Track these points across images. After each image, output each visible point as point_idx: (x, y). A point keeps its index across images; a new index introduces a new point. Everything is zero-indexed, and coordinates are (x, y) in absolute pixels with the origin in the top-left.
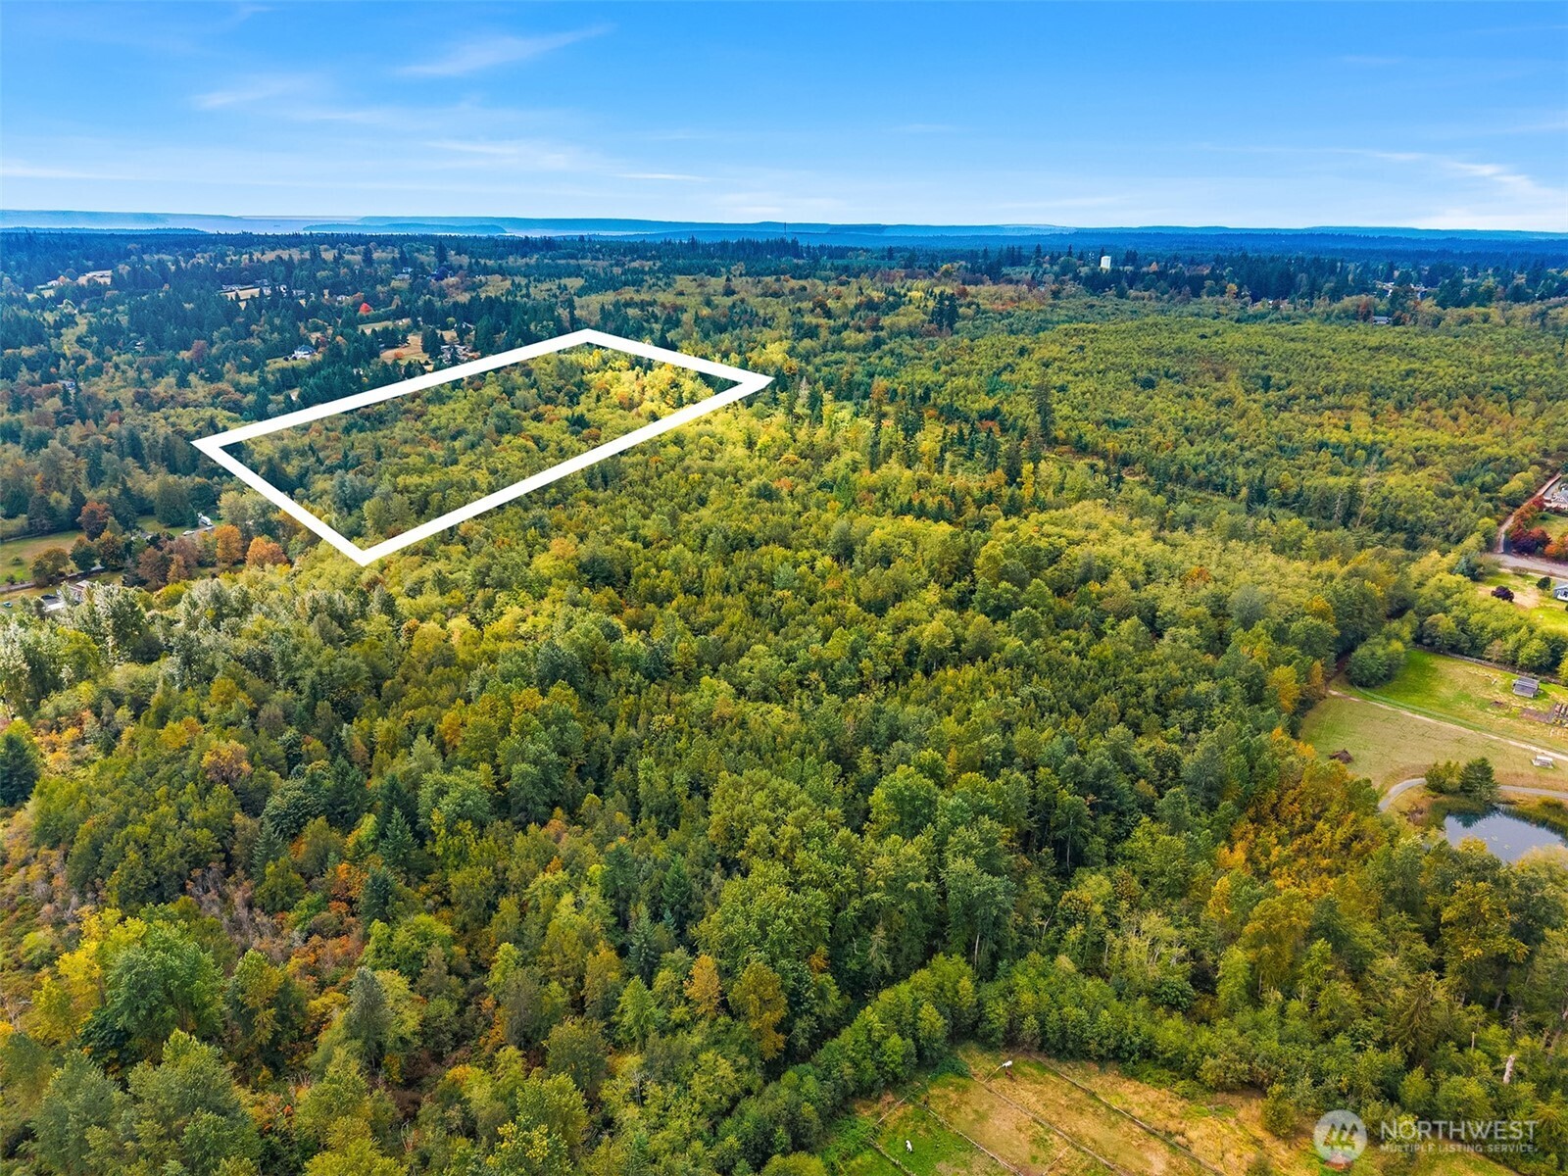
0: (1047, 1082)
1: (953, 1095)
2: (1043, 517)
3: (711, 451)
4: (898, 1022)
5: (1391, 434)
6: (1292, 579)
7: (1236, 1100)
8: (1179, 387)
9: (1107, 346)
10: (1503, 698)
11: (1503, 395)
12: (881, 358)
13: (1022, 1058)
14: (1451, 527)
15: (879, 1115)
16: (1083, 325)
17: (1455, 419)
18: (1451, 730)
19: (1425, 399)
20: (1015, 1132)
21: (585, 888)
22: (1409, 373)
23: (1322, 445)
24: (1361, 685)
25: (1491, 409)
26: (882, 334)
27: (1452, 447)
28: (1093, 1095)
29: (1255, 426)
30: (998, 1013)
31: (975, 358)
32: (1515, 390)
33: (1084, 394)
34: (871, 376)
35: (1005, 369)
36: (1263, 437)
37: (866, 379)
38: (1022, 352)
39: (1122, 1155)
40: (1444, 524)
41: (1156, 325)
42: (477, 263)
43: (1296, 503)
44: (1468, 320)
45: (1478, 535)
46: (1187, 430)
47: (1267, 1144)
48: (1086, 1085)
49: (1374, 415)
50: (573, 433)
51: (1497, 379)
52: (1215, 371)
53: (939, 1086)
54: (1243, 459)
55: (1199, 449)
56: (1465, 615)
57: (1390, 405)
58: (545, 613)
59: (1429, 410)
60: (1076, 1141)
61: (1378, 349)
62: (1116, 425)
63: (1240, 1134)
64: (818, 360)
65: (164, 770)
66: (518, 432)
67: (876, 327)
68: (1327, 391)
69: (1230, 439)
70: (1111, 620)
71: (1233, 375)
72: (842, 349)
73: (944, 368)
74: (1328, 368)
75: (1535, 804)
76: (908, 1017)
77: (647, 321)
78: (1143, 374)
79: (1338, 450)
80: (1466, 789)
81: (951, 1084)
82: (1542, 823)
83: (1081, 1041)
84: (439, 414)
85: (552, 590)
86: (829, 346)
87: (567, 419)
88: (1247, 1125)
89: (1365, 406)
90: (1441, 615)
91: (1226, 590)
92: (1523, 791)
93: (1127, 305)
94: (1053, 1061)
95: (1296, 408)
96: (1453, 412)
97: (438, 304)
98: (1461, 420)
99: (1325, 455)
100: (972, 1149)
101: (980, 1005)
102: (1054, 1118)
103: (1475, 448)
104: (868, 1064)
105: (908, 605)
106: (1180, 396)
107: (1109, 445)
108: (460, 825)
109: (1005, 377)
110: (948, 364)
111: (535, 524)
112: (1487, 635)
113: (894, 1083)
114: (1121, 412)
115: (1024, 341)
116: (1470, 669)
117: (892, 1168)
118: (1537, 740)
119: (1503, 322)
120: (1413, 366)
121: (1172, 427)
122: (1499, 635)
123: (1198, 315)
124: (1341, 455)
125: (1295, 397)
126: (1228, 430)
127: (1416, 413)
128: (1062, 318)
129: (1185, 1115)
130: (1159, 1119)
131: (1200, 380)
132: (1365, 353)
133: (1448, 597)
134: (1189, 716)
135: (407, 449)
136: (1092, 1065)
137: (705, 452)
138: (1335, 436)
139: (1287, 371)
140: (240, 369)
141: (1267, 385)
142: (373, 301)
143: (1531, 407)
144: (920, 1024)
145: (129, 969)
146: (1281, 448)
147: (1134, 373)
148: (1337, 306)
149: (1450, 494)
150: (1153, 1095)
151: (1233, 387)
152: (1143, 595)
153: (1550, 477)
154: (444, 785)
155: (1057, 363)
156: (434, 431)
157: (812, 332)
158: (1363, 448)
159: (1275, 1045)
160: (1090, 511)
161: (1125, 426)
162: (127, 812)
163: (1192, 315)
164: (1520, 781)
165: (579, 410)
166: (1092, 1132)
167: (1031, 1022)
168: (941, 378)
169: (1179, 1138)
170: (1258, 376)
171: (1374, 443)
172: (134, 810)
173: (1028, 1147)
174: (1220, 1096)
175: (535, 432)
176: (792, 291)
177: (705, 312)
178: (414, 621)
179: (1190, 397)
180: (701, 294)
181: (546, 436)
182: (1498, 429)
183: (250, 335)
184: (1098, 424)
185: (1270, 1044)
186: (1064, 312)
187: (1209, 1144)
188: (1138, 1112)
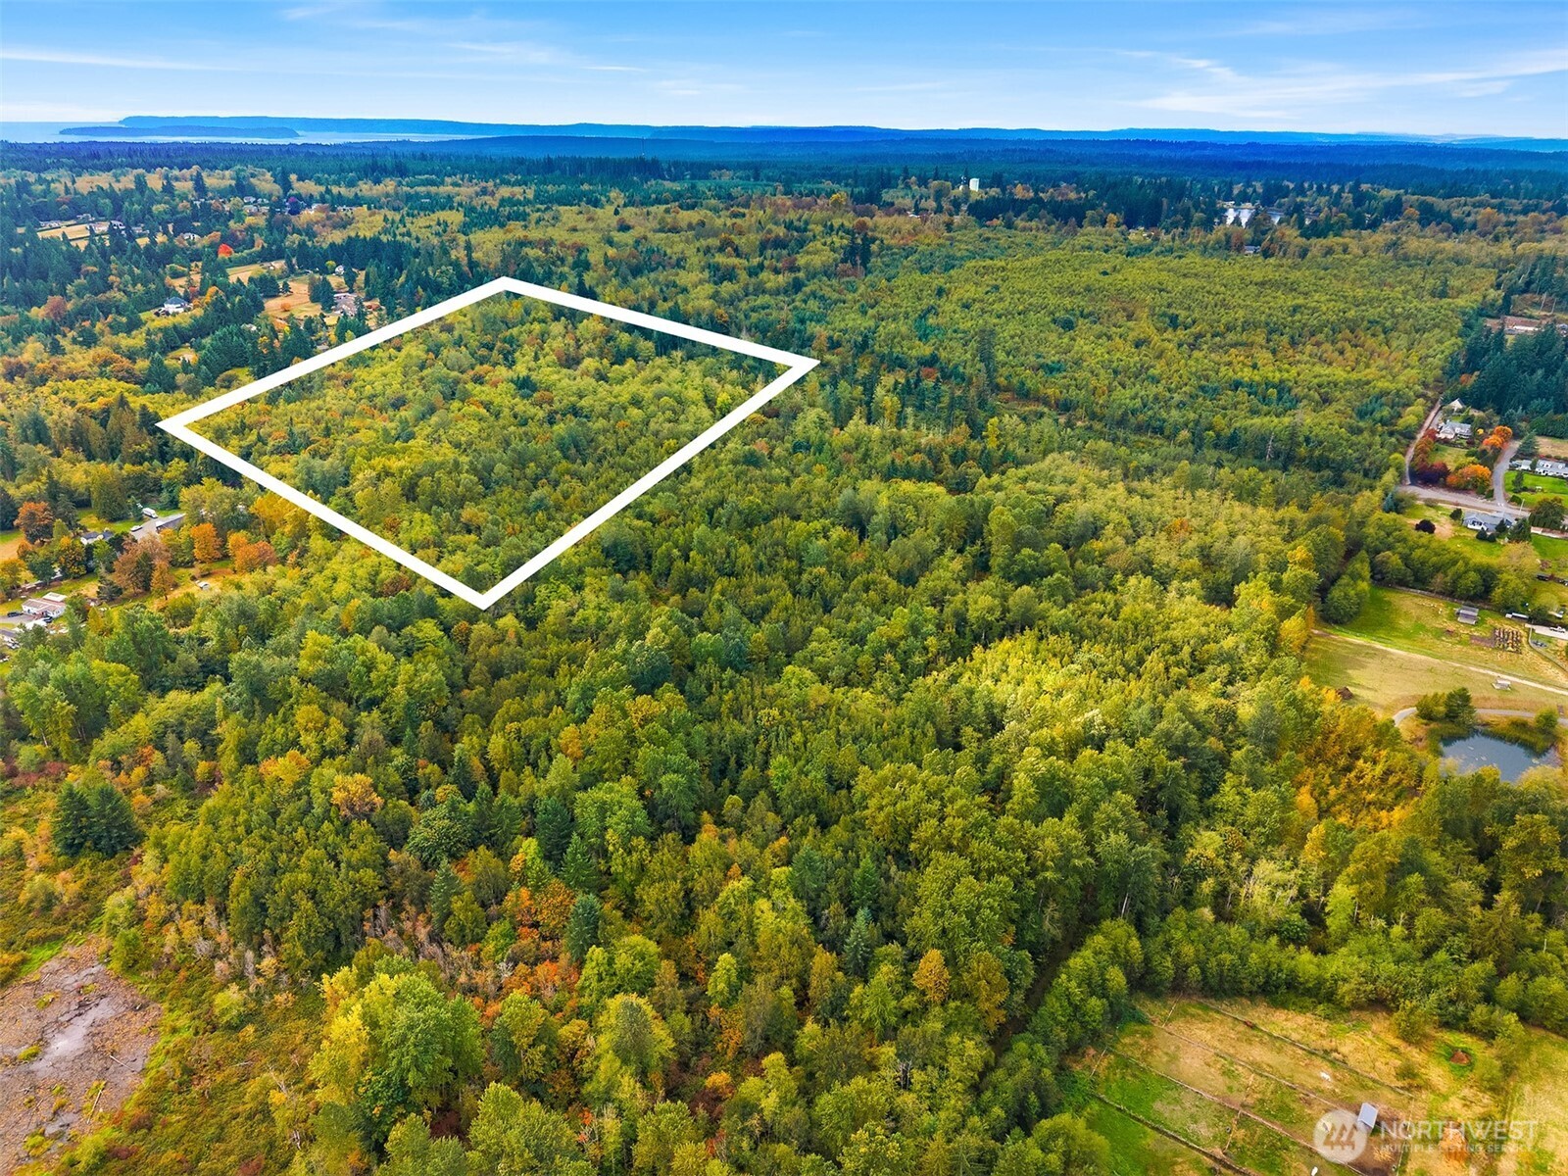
0: (1213, 1020)
1: (1142, 1042)
2: (1021, 472)
3: (674, 412)
4: (1089, 985)
5: (1294, 371)
6: (1264, 527)
7: (1366, 1015)
8: (1097, 328)
9: (1020, 286)
10: (1452, 626)
11: (1379, 328)
12: (805, 302)
13: (1185, 1001)
14: (1367, 464)
15: (1089, 1068)
16: (989, 262)
17: (1342, 353)
18: (1421, 661)
19: (1313, 335)
20: (1206, 1068)
21: (776, 893)
22: (1295, 309)
23: (1236, 385)
24: (1336, 622)
25: (1371, 342)
26: (801, 275)
27: (1347, 383)
28: (1253, 1027)
29: (1175, 367)
30: (1166, 966)
31: (897, 300)
32: (1388, 324)
33: (1012, 337)
34: (802, 321)
35: (929, 311)
36: (1185, 378)
37: (798, 326)
38: (940, 292)
39: (1296, 1075)
40: (1361, 460)
41: (1058, 261)
42: (328, 191)
43: (1232, 444)
44: (1329, 251)
45: (1392, 470)
46: (1116, 372)
47: (1402, 1050)
48: (1246, 1018)
49: (1274, 352)
50: (523, 397)
51: (1372, 313)
52: (1124, 310)
53: (1129, 1035)
54: (1174, 402)
55: (1133, 393)
56: (1407, 551)
57: (1285, 339)
58: (592, 606)
59: (1318, 344)
60: (1256, 1068)
61: (1263, 284)
62: (1051, 370)
63: (1380, 1045)
64: (743, 305)
65: (289, 810)
66: (465, 398)
67: (793, 269)
68: (1229, 329)
69: (1156, 380)
70: (1119, 576)
71: (1144, 314)
72: (764, 292)
73: (871, 312)
74: (1224, 305)
75: (1504, 724)
76: (1097, 979)
77: (554, 263)
78: (1060, 315)
79: (1252, 388)
80: (1451, 716)
81: (1137, 1032)
82: (1514, 741)
83: (1237, 982)
84: (370, 378)
85: (588, 580)
86: (751, 289)
87: (512, 381)
88: (1382, 1035)
89: (1264, 342)
90: (1388, 553)
91: (1208, 540)
92: (1490, 712)
93: (1021, 238)
94: (1213, 1001)
95: (1205, 347)
96: (1339, 345)
97: (310, 244)
98: (1347, 354)
99: (1242, 394)
100: (1176, 1087)
101: (1147, 960)
102: (1232, 1051)
103: (1368, 383)
104: (1076, 1025)
105: (936, 573)
106: (1099, 337)
107: (1050, 392)
108: (635, 842)
109: (931, 321)
110: (872, 307)
111: (539, 507)
112: (1427, 570)
113: (1095, 1038)
114: (1052, 357)
115: (939, 281)
116: (1416, 600)
117: (1117, 1113)
118: (1490, 665)
119: (1361, 252)
120: (1297, 301)
121: (1102, 371)
122: (1437, 569)
123: (1089, 248)
124: (1255, 394)
125: (1199, 336)
126: (1152, 371)
127: (1309, 347)
128: (966, 253)
129: (1332, 1034)
130: (1314, 1040)
131: (1113, 319)
132: (1253, 288)
133: (1388, 535)
134: (1224, 670)
135: (354, 423)
136: (1244, 1000)
137: (669, 414)
138: (1246, 374)
139: (1189, 308)
140: (115, 329)
141: (1174, 322)
142: (230, 240)
143: (1404, 341)
144: (1110, 984)
145: (411, 1028)
146: (1202, 388)
147: (1053, 313)
148: (1212, 237)
149: (1360, 431)
150: (1301, 1020)
151: (1144, 327)
152: (1139, 549)
153: (1432, 408)
154: (605, 803)
155: (977, 305)
156: (371, 398)
157: (729, 275)
158: (1274, 387)
159: (1393, 966)
160: (1060, 464)
161: (1059, 370)
162: (275, 858)
163: (1084, 248)
164: (1488, 704)
165: (520, 371)
166: (1265, 1059)
167: (1195, 970)
168: (872, 323)
169: (1335, 1054)
170: (1164, 314)
171: (1282, 381)
172: (284, 857)
173: (1221, 1079)
174: (1355, 1014)
175: (483, 398)
176: (690, 227)
177: (611, 252)
178: (464, 624)
179: (1109, 338)
180: (595, 229)
181: (497, 401)
182: (1381, 362)
183: (110, 287)
184: (1033, 368)
185: (1387, 967)
186: (963, 246)
187: (1359, 1056)
188: (1295, 1036)
